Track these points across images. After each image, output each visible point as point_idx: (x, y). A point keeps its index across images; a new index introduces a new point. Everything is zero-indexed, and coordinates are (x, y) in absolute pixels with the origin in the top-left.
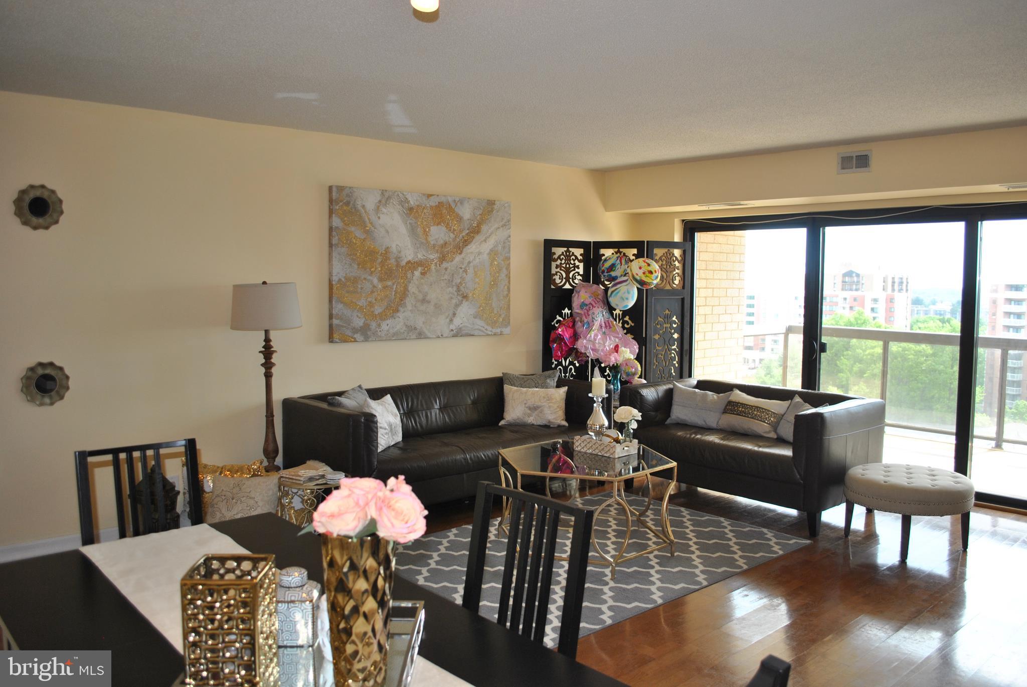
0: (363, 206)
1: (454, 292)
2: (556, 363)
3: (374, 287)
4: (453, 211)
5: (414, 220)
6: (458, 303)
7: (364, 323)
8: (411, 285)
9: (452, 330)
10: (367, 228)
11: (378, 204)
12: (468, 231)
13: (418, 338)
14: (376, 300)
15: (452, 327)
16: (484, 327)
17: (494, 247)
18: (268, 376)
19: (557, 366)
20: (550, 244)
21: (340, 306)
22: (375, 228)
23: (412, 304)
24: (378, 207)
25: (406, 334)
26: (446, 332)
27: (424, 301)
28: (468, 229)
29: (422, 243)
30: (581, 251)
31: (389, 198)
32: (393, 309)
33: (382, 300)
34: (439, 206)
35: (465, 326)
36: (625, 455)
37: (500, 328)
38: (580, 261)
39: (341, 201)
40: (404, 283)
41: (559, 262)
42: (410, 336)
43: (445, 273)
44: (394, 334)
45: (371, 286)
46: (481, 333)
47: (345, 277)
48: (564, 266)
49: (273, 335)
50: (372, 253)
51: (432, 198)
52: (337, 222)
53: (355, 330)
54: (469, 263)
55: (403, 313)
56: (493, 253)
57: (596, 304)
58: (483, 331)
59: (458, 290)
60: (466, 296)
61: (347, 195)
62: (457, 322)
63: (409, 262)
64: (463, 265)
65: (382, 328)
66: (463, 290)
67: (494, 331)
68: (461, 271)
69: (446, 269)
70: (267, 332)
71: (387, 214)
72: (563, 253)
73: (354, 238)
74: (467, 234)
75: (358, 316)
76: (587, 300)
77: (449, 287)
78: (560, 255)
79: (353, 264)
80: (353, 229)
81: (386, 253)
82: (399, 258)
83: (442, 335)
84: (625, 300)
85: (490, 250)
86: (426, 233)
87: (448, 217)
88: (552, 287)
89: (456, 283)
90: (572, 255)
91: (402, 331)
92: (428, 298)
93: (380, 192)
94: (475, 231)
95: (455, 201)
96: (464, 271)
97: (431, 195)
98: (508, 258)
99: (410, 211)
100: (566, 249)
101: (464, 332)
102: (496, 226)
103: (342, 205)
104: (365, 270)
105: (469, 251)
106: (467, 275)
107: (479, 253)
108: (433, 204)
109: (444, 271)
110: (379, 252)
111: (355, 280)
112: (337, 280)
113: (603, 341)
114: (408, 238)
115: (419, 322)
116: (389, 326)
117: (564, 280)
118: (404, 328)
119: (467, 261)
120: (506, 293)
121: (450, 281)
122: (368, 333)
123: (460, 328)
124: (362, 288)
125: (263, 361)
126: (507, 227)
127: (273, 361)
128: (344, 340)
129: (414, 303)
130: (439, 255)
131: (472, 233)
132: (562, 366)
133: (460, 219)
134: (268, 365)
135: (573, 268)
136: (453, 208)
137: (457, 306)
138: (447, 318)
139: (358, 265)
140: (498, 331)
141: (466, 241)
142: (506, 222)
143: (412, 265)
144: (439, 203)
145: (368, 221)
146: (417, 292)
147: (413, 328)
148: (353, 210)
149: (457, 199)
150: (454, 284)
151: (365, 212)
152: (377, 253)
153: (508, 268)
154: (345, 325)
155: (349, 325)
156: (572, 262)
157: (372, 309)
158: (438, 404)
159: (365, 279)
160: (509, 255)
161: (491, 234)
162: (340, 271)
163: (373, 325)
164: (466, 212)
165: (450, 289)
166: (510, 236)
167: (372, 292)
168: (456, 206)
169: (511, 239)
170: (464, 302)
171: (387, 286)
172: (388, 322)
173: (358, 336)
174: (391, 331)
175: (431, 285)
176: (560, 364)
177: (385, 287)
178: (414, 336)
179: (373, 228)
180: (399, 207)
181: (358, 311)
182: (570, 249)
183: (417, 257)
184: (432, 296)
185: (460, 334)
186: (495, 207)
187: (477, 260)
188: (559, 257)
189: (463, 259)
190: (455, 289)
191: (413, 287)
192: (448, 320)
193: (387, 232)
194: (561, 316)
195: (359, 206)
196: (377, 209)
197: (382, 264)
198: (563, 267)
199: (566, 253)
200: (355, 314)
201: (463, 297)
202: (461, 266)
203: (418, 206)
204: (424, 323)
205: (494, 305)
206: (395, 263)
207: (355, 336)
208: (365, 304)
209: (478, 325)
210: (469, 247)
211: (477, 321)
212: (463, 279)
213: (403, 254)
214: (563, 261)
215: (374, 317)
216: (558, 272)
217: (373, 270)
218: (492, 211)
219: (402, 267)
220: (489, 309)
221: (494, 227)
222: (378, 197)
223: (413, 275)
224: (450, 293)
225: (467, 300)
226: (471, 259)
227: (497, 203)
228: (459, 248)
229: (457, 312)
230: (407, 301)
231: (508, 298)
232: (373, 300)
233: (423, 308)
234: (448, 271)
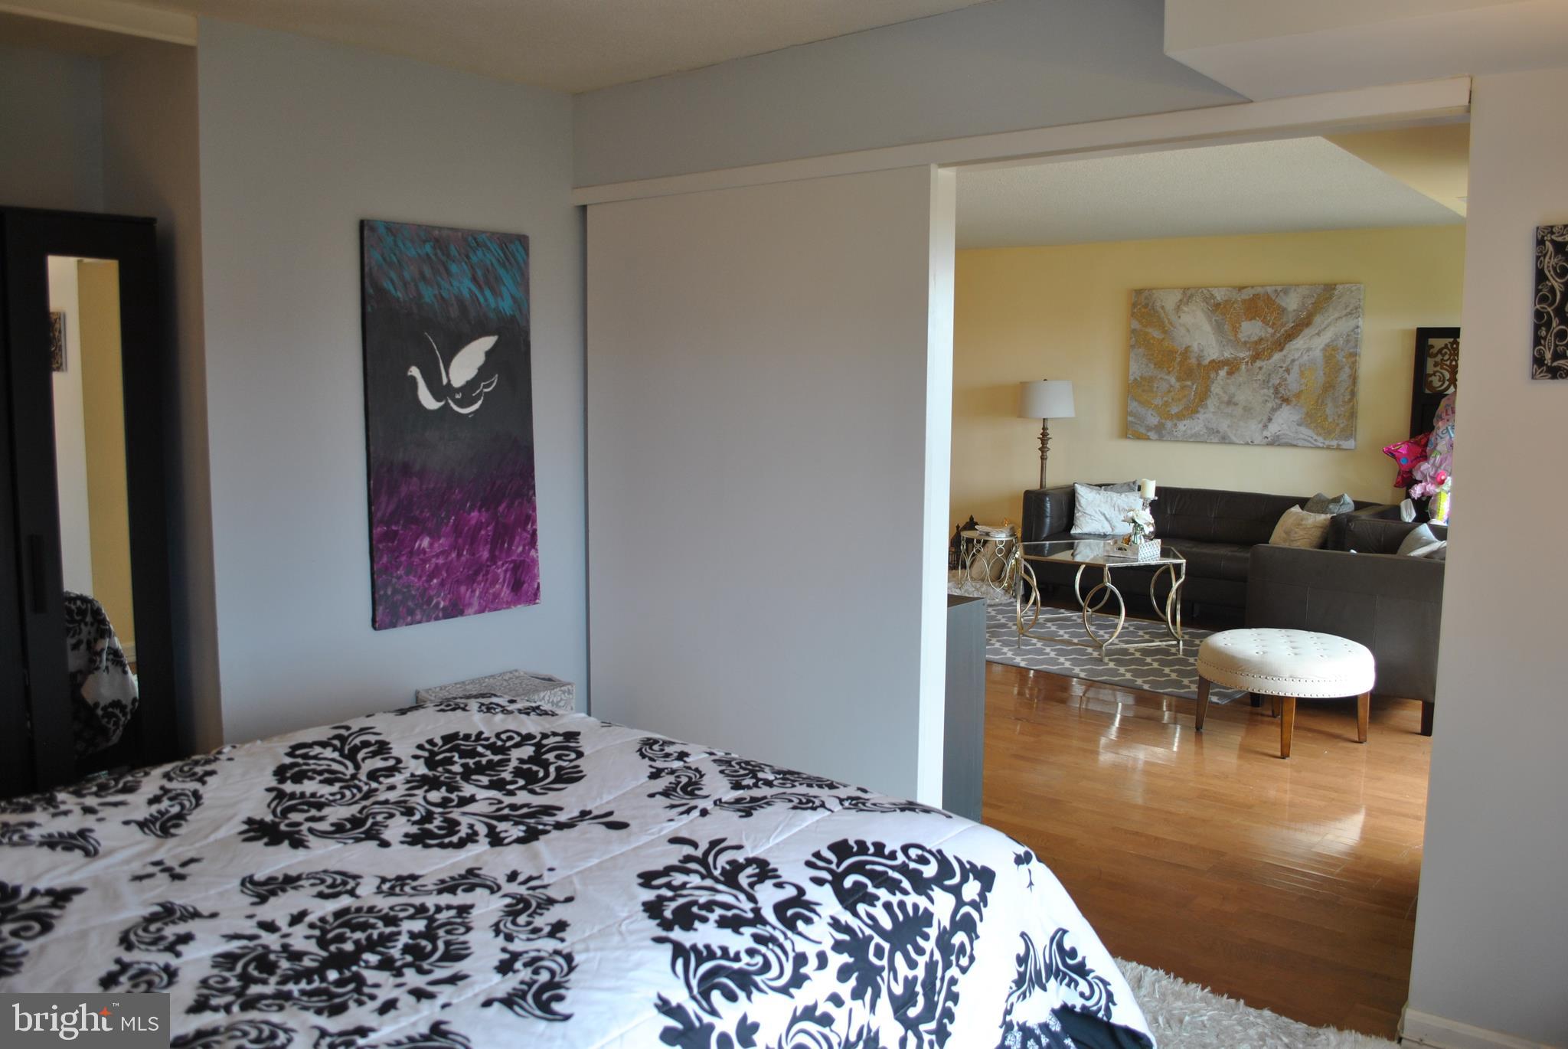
0: (1163, 307)
1: (1271, 394)
3: (1171, 386)
4: (1274, 303)
5: (1221, 316)
6: (1275, 407)
7: (1159, 422)
8: (1214, 385)
9: (1267, 437)
10: (1166, 328)
11: (1179, 303)
12: (1293, 324)
13: (1221, 443)
14: (1173, 399)
15: (1266, 433)
16: (1312, 437)
17: (1332, 341)
18: (1043, 458)
20: (1424, 335)
21: (1135, 404)
22: (1175, 328)
23: (1214, 405)
24: (1179, 306)
25: (1206, 437)
26: (1258, 439)
27: (1229, 403)
28: (1294, 322)
29: (1230, 340)
31: (1192, 295)
32: (1191, 411)
33: (1180, 400)
34: (1254, 299)
35: (1284, 434)
37: (1337, 440)
39: (1141, 303)
40: (1205, 383)
41: (1439, 357)
42: (1212, 439)
43: (1258, 373)
44: (1192, 436)
45: (1168, 386)
46: (1310, 445)
47: (1141, 377)
48: (1448, 363)
50: (1171, 353)
51: (1244, 290)
52: (1135, 325)
53: (1149, 429)
54: (1293, 361)
55: (1203, 414)
56: (1330, 351)
58: (1312, 443)
59: (1276, 391)
60: (1288, 399)
61: (1146, 298)
62: (1274, 428)
63: (1213, 361)
64: (1284, 363)
65: (1178, 429)
66: (1283, 392)
67: (1327, 443)
68: (1280, 369)
69: (1260, 368)
70: (1044, 422)
71: (1189, 313)
72: (1446, 345)
73: (1152, 339)
74: (1292, 328)
75: (1152, 415)
77: (1264, 388)
78: (1442, 349)
79: (1149, 364)
80: (1150, 330)
81: (1186, 353)
82: (1201, 357)
83: (1252, 442)
85: (1326, 345)
86: (1235, 330)
87: (1266, 310)
88: (1426, 390)
89: (1273, 384)
91: (1202, 433)
92: (1235, 399)
93: (1182, 291)
94: (1303, 324)
95: (1276, 291)
96: (1284, 371)
97: (1244, 288)
98: (1354, 355)
99: (1218, 309)
100: (1451, 340)
101: (1283, 441)
102: (1337, 315)
103: (1141, 308)
104: (1163, 369)
106: (1289, 374)
107: (1309, 350)
108: (1247, 297)
109: (1258, 370)
110: (1178, 352)
111: (1151, 380)
112: (1132, 379)
114: (1213, 336)
115: (1224, 426)
116: (1186, 427)
117: (1447, 383)
118: (1205, 431)
119: (1290, 359)
120: (1348, 397)
121: (1265, 383)
122: (1163, 432)
123: (1278, 436)
124: (1158, 388)
125: (1041, 445)
126: (1354, 316)
127: (1048, 446)
128: (1139, 437)
129: (1217, 405)
130: (1251, 353)
131: (1299, 326)
133: (1282, 311)
134: (1043, 449)
136: (1274, 298)
137: (1274, 410)
138: (1260, 423)
139: (1155, 364)
140: (1334, 443)
141: (1289, 335)
142: (1352, 310)
143: (1216, 365)
145: (1167, 321)
146: (1221, 393)
147: (1215, 430)
148: (1152, 312)
149: (1279, 288)
150: (1270, 384)
151: (1164, 312)
153: (1354, 366)
154: (1138, 422)
155: (1143, 423)
157: (1168, 409)
159: (1162, 378)
160: (1356, 350)
161: (1329, 325)
162: (1136, 370)
163: (1169, 424)
164: (1292, 303)
165: (1265, 390)
166: (1358, 327)
168: (1277, 297)
169: (1360, 330)
170: (1284, 406)
171: (1185, 386)
172: (1185, 422)
173: (1152, 434)
174: (1189, 432)
175: (1240, 386)
177: (1183, 388)
178: (1216, 440)
179: (1172, 329)
180: (1202, 304)
181: (1153, 409)
183: (1224, 356)
184: (1241, 397)
185: (1278, 443)
186: (1336, 292)
187: (1305, 357)
188: (1440, 351)
189: (1285, 356)
190: (1272, 391)
191: (1217, 387)
192: (1261, 426)
193: (1188, 331)
195: (1158, 307)
196: (1178, 308)
197: (1181, 364)
198: (1446, 365)
199: (1452, 346)
200: (1150, 412)
201: (1283, 401)
202: (1282, 365)
203: (1226, 301)
204: (1229, 426)
205: (1328, 411)
206: (1196, 363)
207: (1149, 434)
208: (1161, 404)
209: (1303, 434)
210: (1294, 342)
211: (1303, 429)
212: (1286, 380)
213: (1205, 353)
214: (1447, 357)
215: (1170, 417)
216: (1437, 371)
217: (1171, 369)
218: (1331, 297)
219: (1205, 366)
220: (1321, 416)
221: (1332, 317)
222: (1178, 296)
223: (1217, 374)
224: (1264, 395)
225: (1288, 404)
226: (1296, 356)
227: (1340, 288)
228: (1280, 345)
229: (1274, 418)
230: (1209, 402)
231: (1352, 404)
232: (1170, 401)
233: (1229, 410)
234: (1264, 370)
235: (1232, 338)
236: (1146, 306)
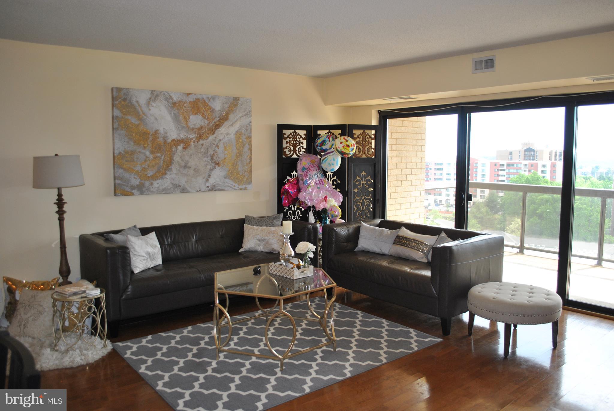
0: (137, 102)
1: (209, 160)
2: (287, 208)
3: (147, 157)
4: (207, 105)
5: (177, 111)
6: (212, 168)
7: (140, 182)
8: (175, 156)
9: (208, 187)
10: (141, 117)
11: (148, 100)
12: (219, 119)
13: (182, 192)
14: (148, 166)
15: (208, 184)
16: (232, 184)
17: (239, 129)
18: (61, 220)
19: (288, 210)
20: (281, 128)
21: (121, 171)
22: (147, 117)
23: (176, 169)
24: (149, 102)
25: (172, 189)
26: (203, 188)
27: (186, 167)
28: (219, 117)
29: (183, 127)
30: (305, 132)
31: (157, 96)
32: (162, 173)
33: (153, 166)
34: (196, 102)
35: (217, 184)
36: (303, 277)
37: (245, 185)
38: (304, 139)
39: (120, 98)
40: (169, 154)
41: (288, 140)
42: (176, 191)
43: (201, 148)
44: (163, 190)
45: (144, 157)
46: (230, 189)
47: (124, 151)
48: (292, 142)
49: (64, 191)
50: (144, 135)
51: (190, 96)
52: (117, 113)
53: (133, 188)
54: (220, 140)
55: (170, 175)
56: (238, 134)
57: (312, 168)
58: (232, 188)
59: (212, 159)
60: (218, 163)
61: (125, 94)
62: (212, 181)
63: (174, 140)
64: (215, 142)
65: (154, 186)
66: (216, 159)
67: (240, 187)
68: (214, 146)
69: (202, 145)
70: (59, 189)
71: (156, 107)
72: (291, 133)
73: (131, 124)
74: (218, 121)
75: (134, 178)
76: (306, 166)
77: (205, 157)
79: (130, 142)
80: (129, 117)
81: (156, 134)
82: (166, 137)
83: (200, 190)
84: (332, 165)
85: (236, 132)
86: (186, 120)
87: (203, 109)
88: (284, 157)
89: (210, 154)
90: (298, 135)
91: (169, 187)
92: (189, 164)
93: (150, 92)
94: (224, 119)
95: (208, 98)
96: (216, 146)
97: (190, 94)
98: (250, 137)
99: (174, 105)
100: (293, 131)
101: (217, 188)
102: (240, 115)
103: (121, 101)
104: (140, 145)
105: (219, 132)
106: (218, 148)
107: (228, 134)
108: (192, 100)
109: (201, 146)
110: (150, 133)
111: (132, 153)
112: (118, 153)
113: (317, 193)
114: (173, 124)
115: (183, 181)
116: (159, 184)
117: (292, 152)
118: (171, 186)
119: (218, 139)
120: (248, 161)
121: (206, 153)
122: (143, 189)
123: (215, 185)
124: (137, 158)
125: (57, 209)
126: (249, 116)
127: (64, 209)
128: (125, 194)
129: (178, 168)
130: (197, 135)
131: (222, 120)
132: (292, 210)
133: (212, 110)
134: (61, 213)
135: (299, 144)
136: (207, 102)
137: (211, 170)
138: (204, 178)
139: (134, 142)
140: (243, 187)
141: (217, 125)
142: (248, 113)
143: (176, 142)
144: (196, 99)
145: (141, 112)
146: (180, 161)
147: (178, 185)
148: (130, 104)
149: (210, 97)
150: (208, 155)
151: (139, 106)
152: (149, 134)
153: (250, 144)
154: (124, 184)
155: (128, 184)
156: (298, 139)
157: (146, 173)
158: (194, 238)
159: (140, 152)
160: (250, 135)
161: (237, 120)
162: (120, 147)
163: (147, 184)
164: (217, 106)
165: (206, 158)
166: (251, 122)
167: (146, 161)
168: (209, 101)
169: (252, 124)
170: (216, 167)
171: (157, 157)
172: (158, 181)
173: (135, 191)
174: (161, 188)
175: (191, 156)
176: (291, 209)
177: (155, 158)
178: (179, 191)
179: (145, 117)
180: (164, 102)
181: (135, 174)
182: (296, 131)
183: (180, 137)
184: (192, 163)
185: (214, 190)
186: (240, 102)
187: (226, 139)
188: (288, 136)
189: (215, 138)
190: (209, 158)
191: (177, 157)
192: (205, 180)
193: (156, 119)
194: (290, 176)
195: (134, 102)
196: (148, 104)
197: (153, 142)
198: (292, 143)
199: (293, 134)
200: (132, 176)
201: (216, 164)
202: (214, 142)
203: (180, 101)
204: (186, 182)
205: (239, 169)
206: (163, 141)
207: (133, 191)
208: (140, 169)
209: (228, 183)
210: (220, 129)
211: (227, 180)
212: (216, 152)
213: (168, 135)
214: (291, 139)
215: (148, 178)
216: (288, 146)
217: (146, 145)
218: (237, 105)
219: (169, 143)
220: (236, 172)
221: (239, 116)
222: (149, 95)
223: (177, 149)
224: (205, 161)
225: (219, 166)
226: (222, 138)
227: (241, 99)
228: (212, 130)
229: (211, 175)
230: (173, 167)
231: (250, 164)
232: (147, 167)
233: (185, 171)
234: (204, 146)
235: (185, 126)
236: (125, 100)
